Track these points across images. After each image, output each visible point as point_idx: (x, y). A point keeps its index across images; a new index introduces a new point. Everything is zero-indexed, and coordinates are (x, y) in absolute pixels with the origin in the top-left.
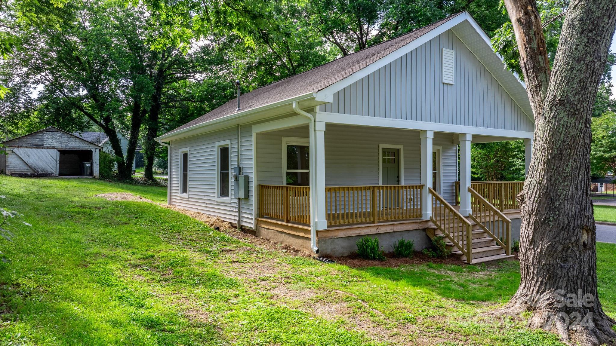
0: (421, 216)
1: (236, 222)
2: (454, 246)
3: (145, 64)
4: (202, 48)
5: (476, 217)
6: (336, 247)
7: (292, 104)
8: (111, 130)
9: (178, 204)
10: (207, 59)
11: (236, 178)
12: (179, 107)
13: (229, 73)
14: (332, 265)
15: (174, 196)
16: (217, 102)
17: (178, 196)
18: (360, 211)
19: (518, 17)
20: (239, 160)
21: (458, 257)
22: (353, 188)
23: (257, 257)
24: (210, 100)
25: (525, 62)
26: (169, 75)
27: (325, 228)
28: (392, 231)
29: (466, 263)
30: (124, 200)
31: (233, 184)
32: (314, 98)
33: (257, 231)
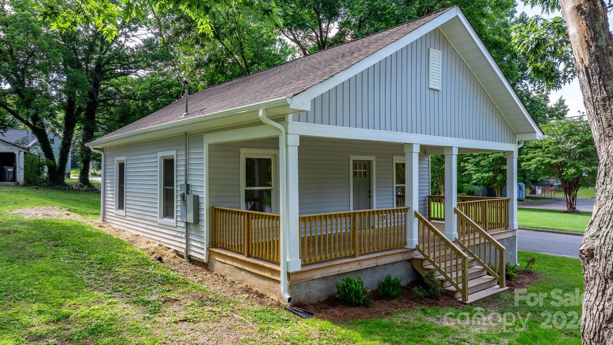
0: (405, 244)
1: (183, 251)
2: (446, 280)
3: (80, 58)
4: (144, 41)
5: (464, 241)
6: (312, 290)
7: (258, 111)
8: (40, 130)
9: (113, 222)
10: (151, 54)
11: (183, 197)
12: (120, 106)
13: (174, 70)
14: (310, 320)
15: (109, 212)
16: (162, 101)
17: (113, 213)
18: (329, 232)
19: (577, 4)
20: (186, 175)
21: (452, 294)
22: (331, 215)
23: (211, 311)
24: (153, 99)
25: (587, 66)
26: (108, 70)
27: (299, 268)
28: (375, 265)
29: (462, 303)
30: (46, 218)
31: (179, 204)
32: (288, 105)
33: (210, 264)
